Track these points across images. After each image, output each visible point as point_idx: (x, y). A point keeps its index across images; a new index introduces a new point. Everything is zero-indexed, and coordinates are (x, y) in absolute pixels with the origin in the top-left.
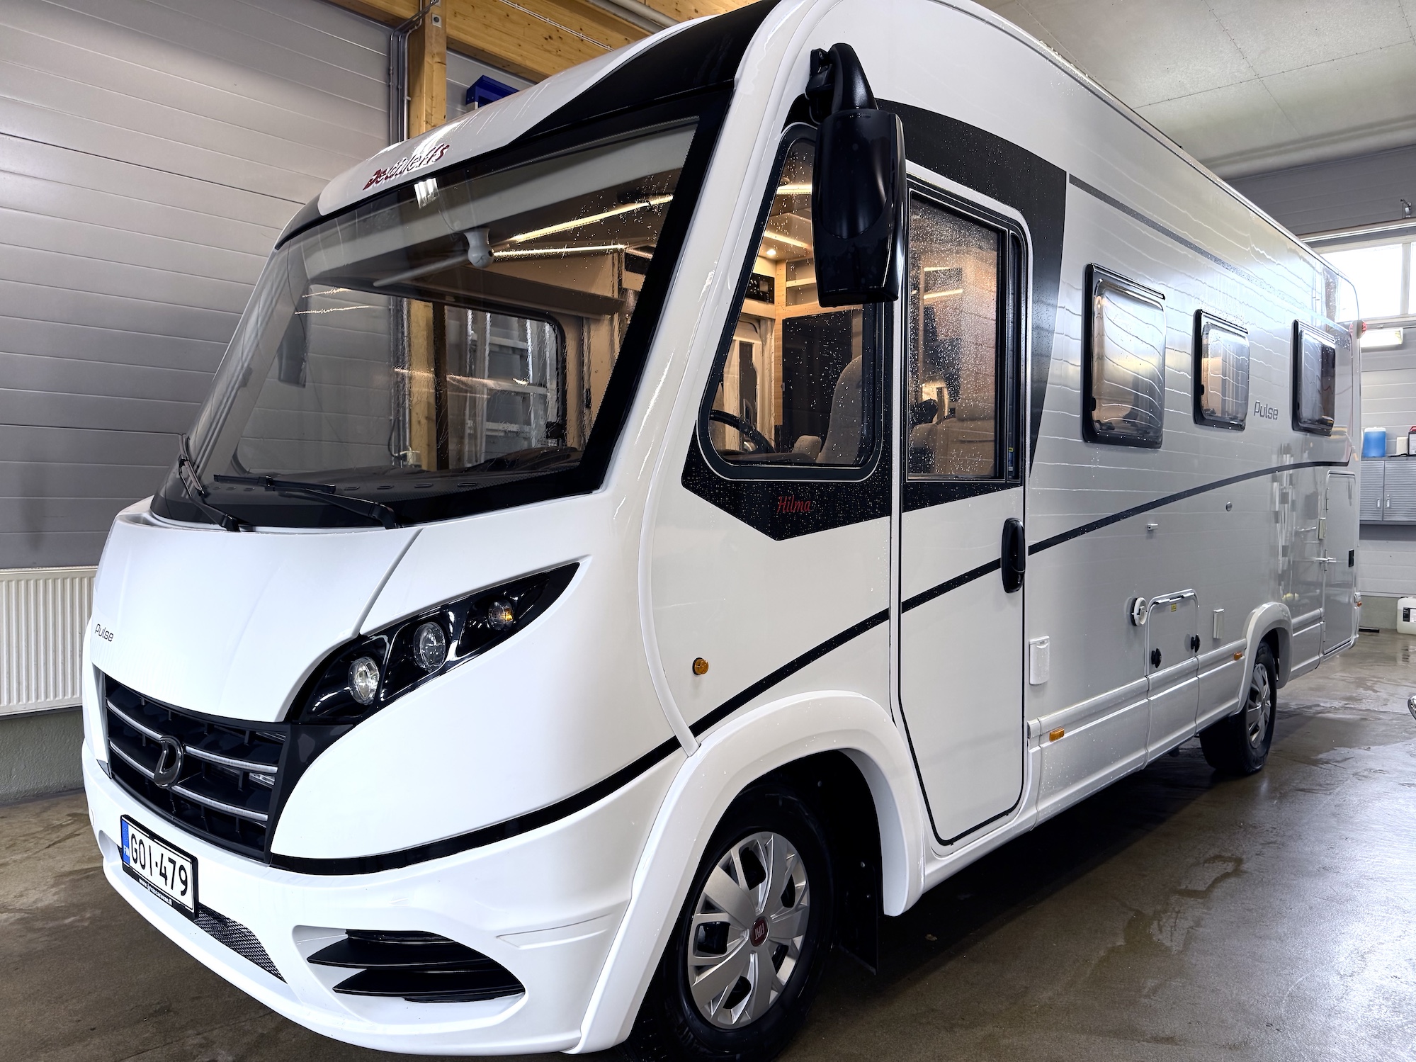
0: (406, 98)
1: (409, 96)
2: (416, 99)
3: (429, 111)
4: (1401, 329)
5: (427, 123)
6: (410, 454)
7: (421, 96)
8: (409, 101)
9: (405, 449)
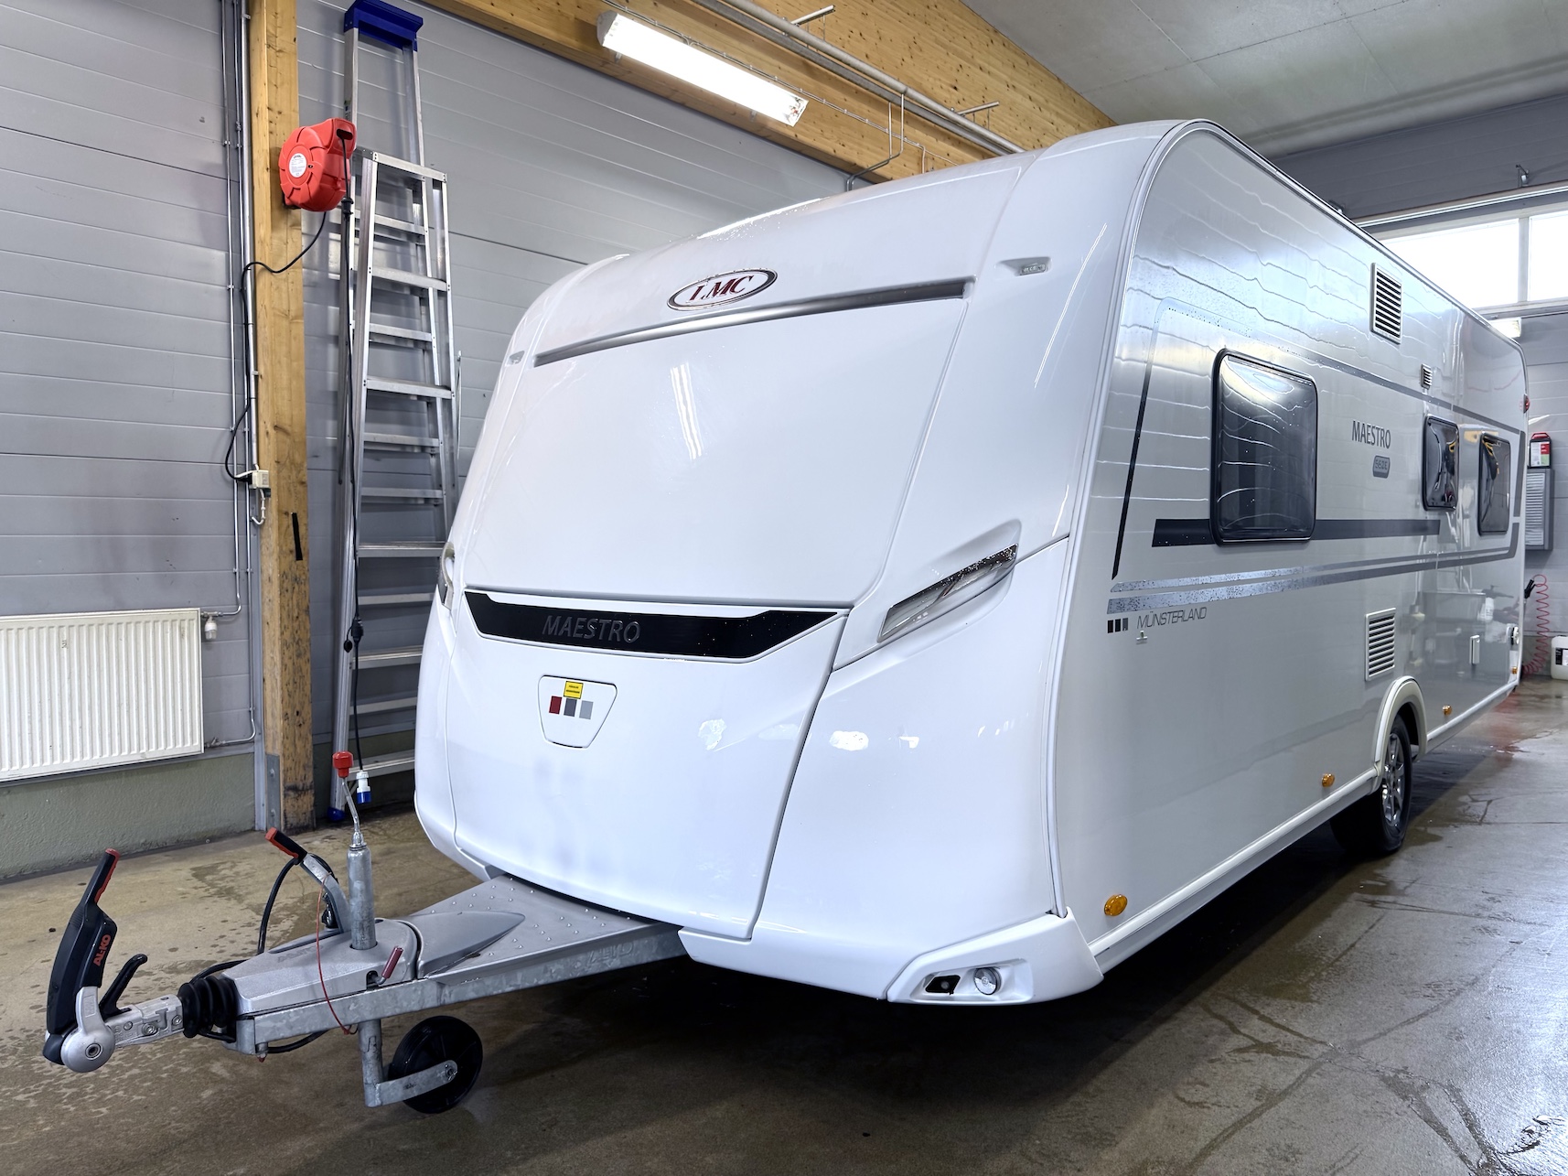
0: (244, 16)
1: (248, 13)
2: (256, 18)
3: (273, 32)
4: (1519, 319)
5: (269, 46)
6: (255, 474)
7: (261, 13)
8: (248, 21)
9: (253, 468)
